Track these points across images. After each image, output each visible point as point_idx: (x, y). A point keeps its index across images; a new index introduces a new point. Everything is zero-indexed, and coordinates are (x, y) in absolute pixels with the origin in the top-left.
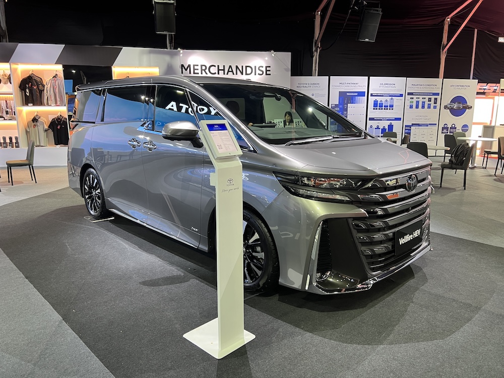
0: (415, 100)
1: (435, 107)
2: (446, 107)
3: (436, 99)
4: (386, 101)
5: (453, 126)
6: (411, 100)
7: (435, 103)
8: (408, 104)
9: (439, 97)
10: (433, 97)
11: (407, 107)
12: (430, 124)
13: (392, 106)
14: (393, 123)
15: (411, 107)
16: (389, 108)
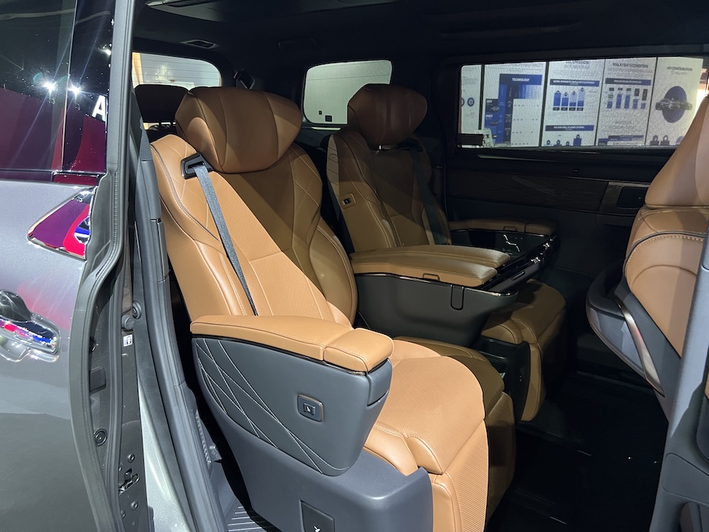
0: (615, 93)
1: (643, 106)
2: (658, 106)
3: (645, 91)
4: (574, 93)
5: (666, 138)
6: (609, 93)
7: (644, 98)
8: (605, 100)
9: (649, 88)
10: (642, 88)
11: (604, 106)
12: (634, 136)
13: (581, 104)
14: (583, 134)
15: (610, 105)
16: (576, 107)
